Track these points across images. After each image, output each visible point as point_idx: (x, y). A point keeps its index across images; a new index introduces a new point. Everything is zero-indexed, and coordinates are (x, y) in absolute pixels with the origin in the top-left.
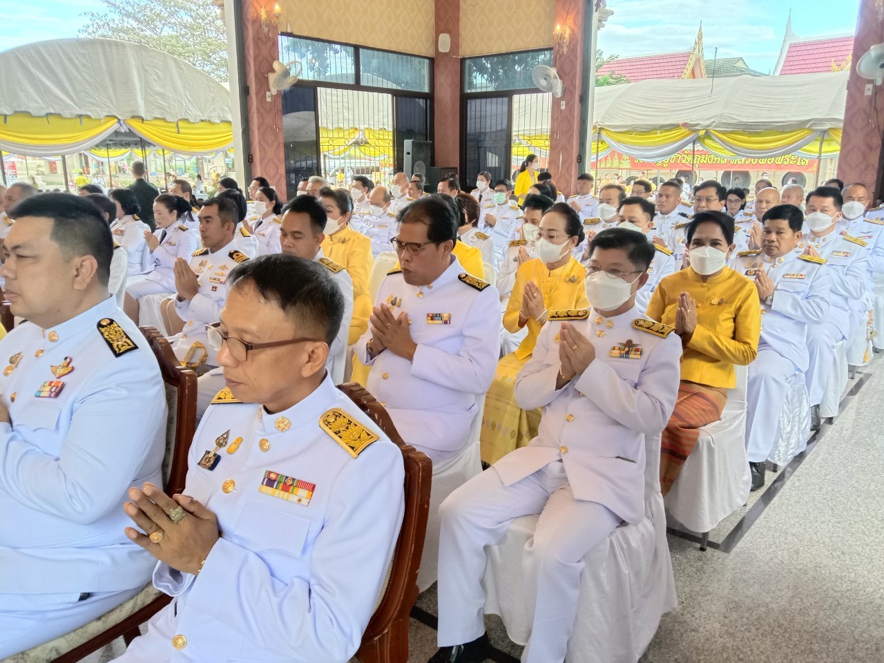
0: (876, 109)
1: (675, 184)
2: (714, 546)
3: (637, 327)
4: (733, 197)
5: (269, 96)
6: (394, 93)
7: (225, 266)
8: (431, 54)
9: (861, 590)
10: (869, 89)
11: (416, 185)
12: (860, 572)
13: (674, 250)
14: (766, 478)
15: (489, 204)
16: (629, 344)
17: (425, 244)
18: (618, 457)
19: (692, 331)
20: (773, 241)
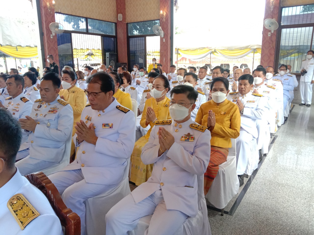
0: (272, 41)
1: (205, 68)
2: (226, 213)
3: (192, 127)
4: (225, 72)
5: (52, 36)
6: (102, 36)
7: (19, 104)
8: (116, 21)
9: (285, 229)
10: (269, 34)
11: (110, 69)
12: (284, 220)
13: (205, 93)
14: (244, 181)
15: (138, 76)
16: (189, 135)
17: (99, 93)
18: (185, 186)
19: (214, 126)
20: (243, 88)
